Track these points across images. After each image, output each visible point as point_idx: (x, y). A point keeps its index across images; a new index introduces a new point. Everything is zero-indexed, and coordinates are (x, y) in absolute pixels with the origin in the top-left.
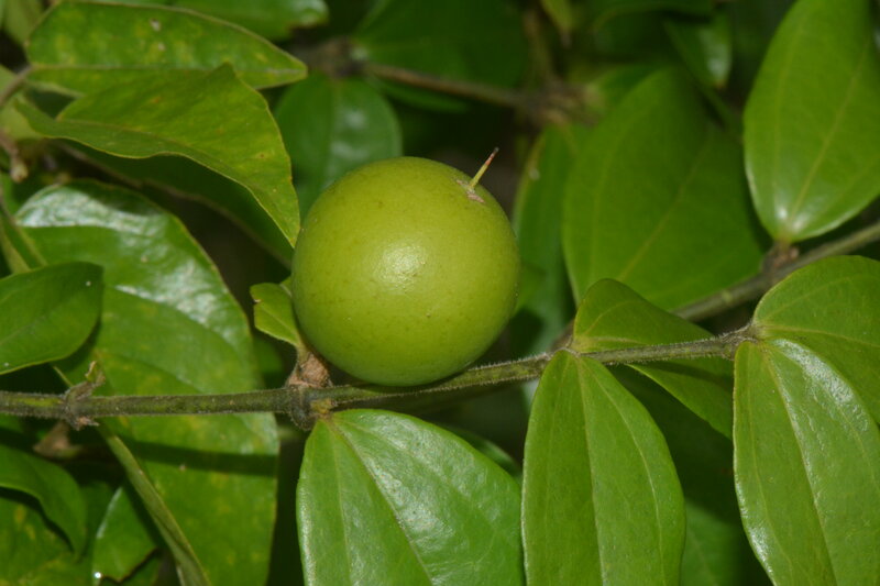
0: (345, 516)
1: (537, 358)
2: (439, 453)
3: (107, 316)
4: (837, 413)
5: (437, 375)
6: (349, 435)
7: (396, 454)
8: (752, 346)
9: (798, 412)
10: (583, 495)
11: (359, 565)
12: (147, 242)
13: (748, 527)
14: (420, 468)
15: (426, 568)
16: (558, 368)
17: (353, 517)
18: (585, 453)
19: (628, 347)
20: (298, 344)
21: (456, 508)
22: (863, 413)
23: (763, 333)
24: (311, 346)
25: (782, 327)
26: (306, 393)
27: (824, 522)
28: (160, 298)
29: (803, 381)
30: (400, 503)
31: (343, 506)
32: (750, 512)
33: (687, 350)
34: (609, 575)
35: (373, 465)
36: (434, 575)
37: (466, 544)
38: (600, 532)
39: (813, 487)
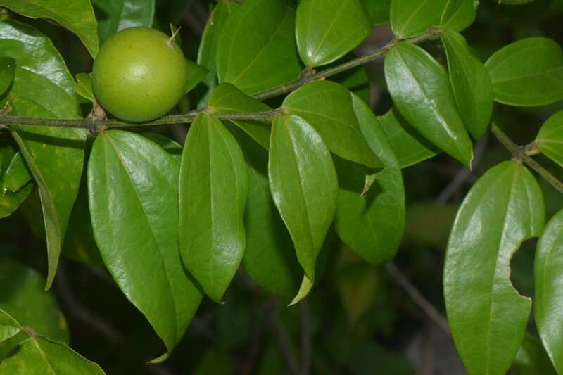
0: (108, 175)
1: (192, 114)
2: (149, 151)
3: (16, 79)
4: (314, 147)
5: (150, 119)
6: (112, 141)
7: (131, 150)
8: (280, 117)
9: (298, 145)
10: (206, 174)
11: (112, 195)
12: (36, 48)
13: (272, 192)
14: (140, 157)
15: (140, 198)
16: (200, 120)
17: (111, 176)
18: (208, 156)
19: (230, 113)
20: (94, 101)
21: (155, 174)
22: (325, 148)
23: (286, 112)
24: (98, 102)
25: (294, 109)
26: (95, 122)
27: (305, 192)
28: (40, 73)
29: (300, 133)
30: (131, 171)
31: (107, 170)
32: (274, 186)
33: (254, 116)
34: (215, 207)
35: (121, 153)
36: (143, 201)
37: (157, 190)
38: (212, 190)
39: (301, 177)
